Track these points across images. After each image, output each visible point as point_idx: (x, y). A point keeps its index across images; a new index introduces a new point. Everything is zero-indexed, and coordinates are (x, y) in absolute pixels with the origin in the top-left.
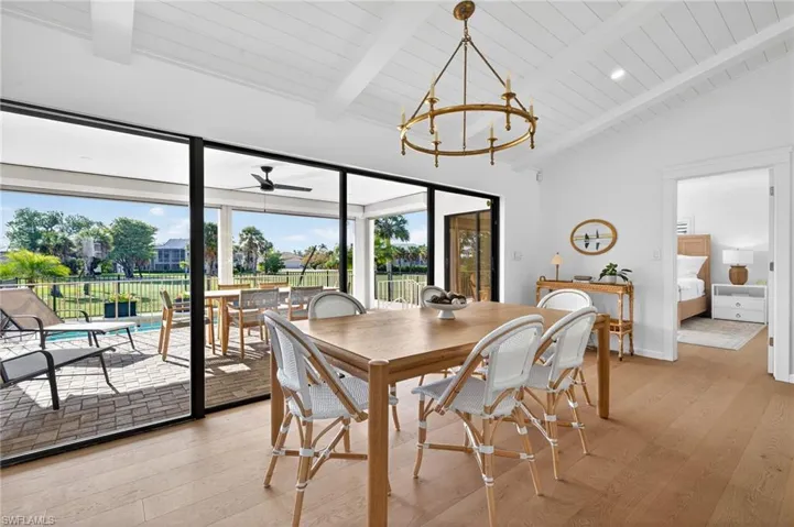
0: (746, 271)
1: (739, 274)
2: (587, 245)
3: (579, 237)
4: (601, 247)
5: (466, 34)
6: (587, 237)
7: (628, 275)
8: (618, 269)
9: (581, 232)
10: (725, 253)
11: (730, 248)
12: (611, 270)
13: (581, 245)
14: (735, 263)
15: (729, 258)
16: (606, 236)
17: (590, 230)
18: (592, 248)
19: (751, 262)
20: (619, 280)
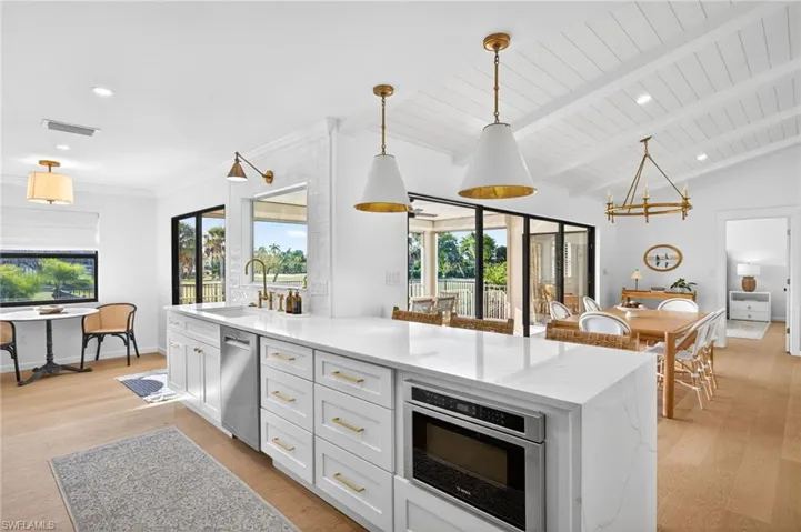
0: (754, 283)
1: (749, 284)
2: (658, 264)
3: (651, 258)
4: (669, 266)
5: (646, 152)
6: (658, 258)
7: (692, 287)
8: (686, 282)
9: (653, 254)
10: (739, 266)
11: (741, 263)
12: (681, 283)
13: (654, 264)
14: (746, 274)
15: (742, 271)
16: (673, 258)
17: (661, 253)
18: (662, 266)
19: (759, 273)
20: (687, 291)
